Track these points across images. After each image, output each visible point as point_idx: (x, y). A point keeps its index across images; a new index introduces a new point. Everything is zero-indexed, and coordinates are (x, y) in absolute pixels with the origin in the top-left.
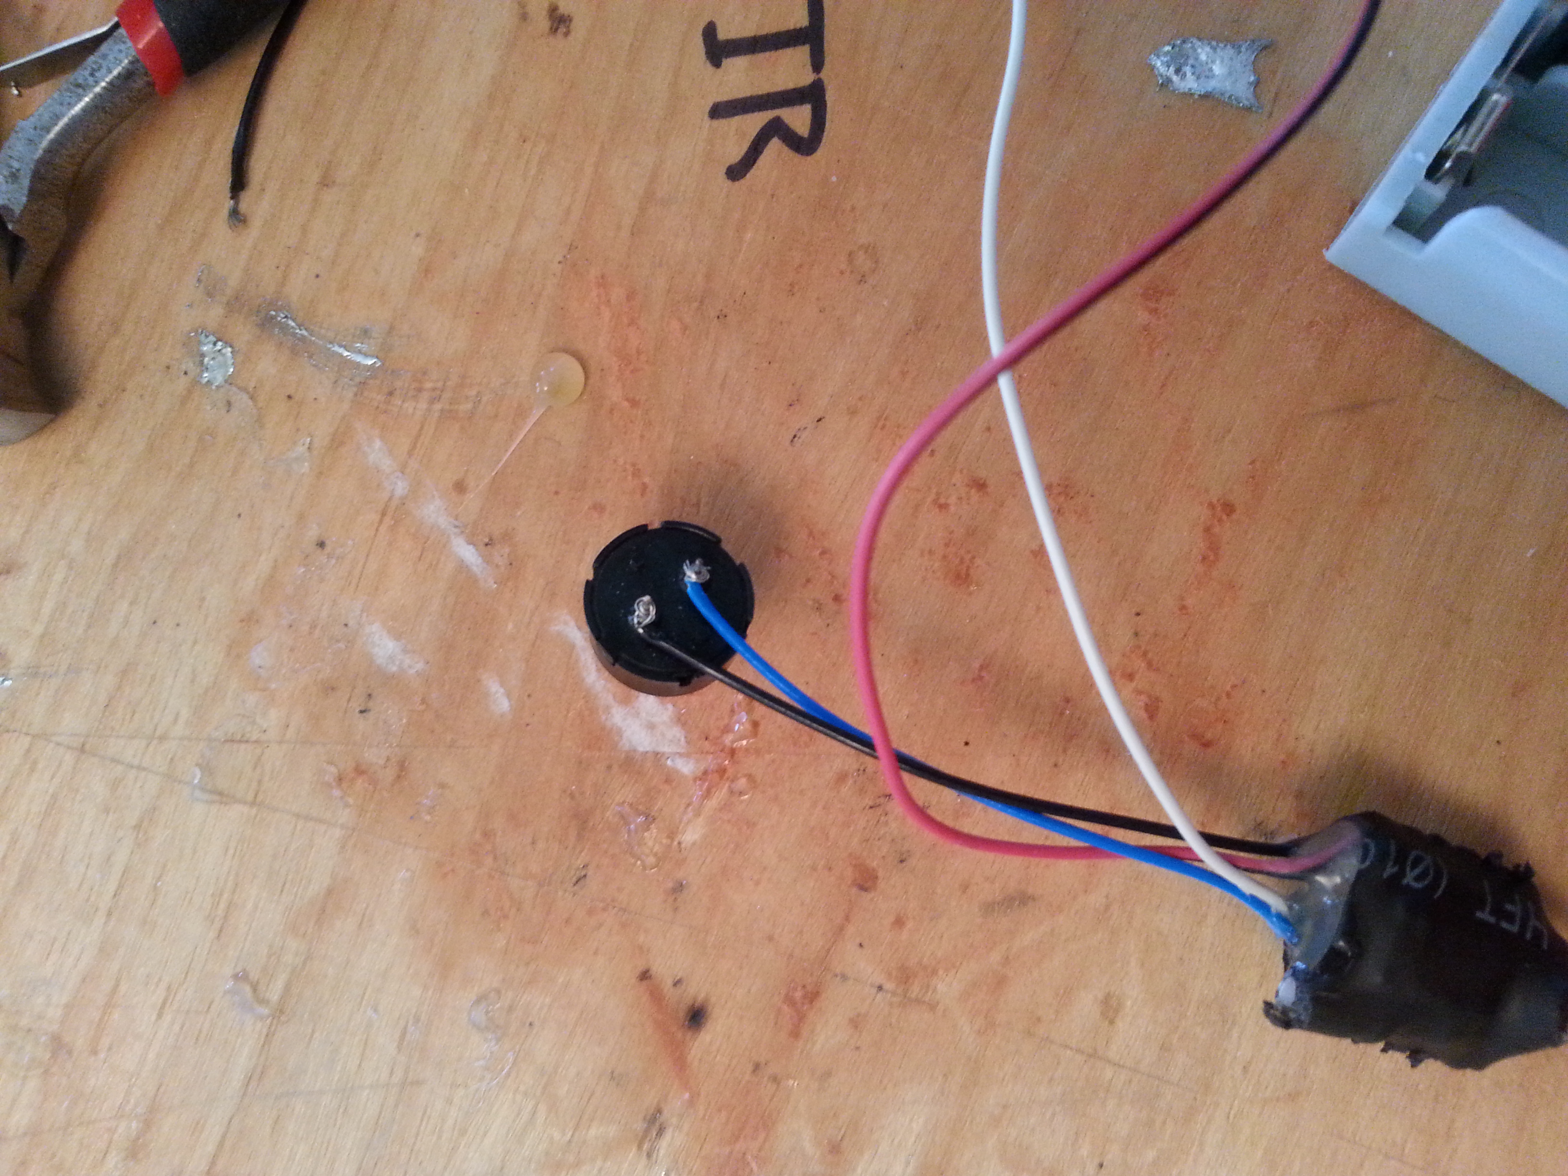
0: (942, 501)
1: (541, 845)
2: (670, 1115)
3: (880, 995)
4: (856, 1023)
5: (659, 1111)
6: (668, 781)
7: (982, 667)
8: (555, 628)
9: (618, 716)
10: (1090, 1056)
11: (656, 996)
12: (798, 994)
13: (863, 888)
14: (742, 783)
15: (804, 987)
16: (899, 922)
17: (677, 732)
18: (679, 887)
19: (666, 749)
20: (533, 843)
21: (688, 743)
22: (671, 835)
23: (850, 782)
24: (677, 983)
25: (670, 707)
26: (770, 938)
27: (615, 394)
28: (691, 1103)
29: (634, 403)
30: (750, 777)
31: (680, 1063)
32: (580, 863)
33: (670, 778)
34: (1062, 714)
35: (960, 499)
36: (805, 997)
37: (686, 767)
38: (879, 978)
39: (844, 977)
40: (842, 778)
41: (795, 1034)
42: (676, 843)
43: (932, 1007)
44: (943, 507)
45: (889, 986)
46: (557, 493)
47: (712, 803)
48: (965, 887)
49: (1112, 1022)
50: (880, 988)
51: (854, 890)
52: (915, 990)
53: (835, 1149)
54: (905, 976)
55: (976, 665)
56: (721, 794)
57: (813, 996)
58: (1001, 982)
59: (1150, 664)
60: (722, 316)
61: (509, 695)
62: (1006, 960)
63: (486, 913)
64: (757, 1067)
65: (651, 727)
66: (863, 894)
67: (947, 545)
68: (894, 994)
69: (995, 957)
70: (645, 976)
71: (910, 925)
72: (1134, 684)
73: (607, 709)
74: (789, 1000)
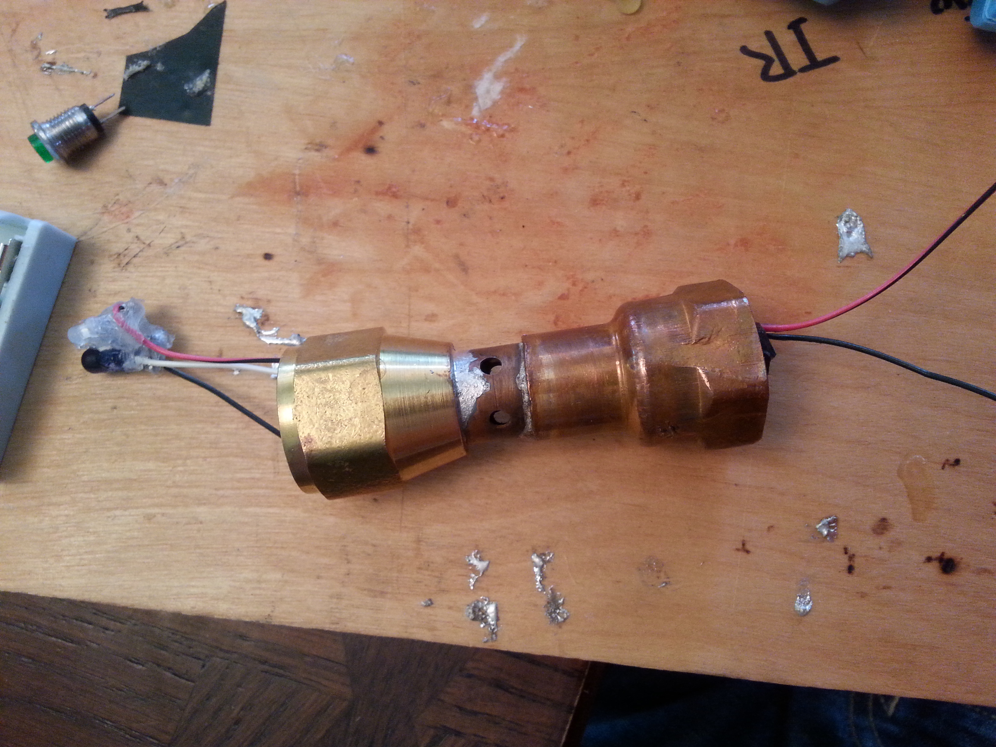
0: (626, 184)
1: (422, 61)
2: (326, 152)
3: (405, 223)
4: (390, 217)
5: (326, 147)
6: (467, 107)
7: (557, 223)
8: (518, 37)
9: (488, 76)
10: (409, 315)
11: (373, 131)
12: (394, 190)
13: (448, 203)
14: (476, 138)
15: (398, 191)
16: (438, 222)
17: (489, 103)
18: (423, 126)
19: (480, 101)
20: (422, 58)
21: (486, 109)
22: (443, 115)
23: (492, 183)
24: (382, 138)
25: (500, 96)
26: (414, 171)
27: (629, 29)
28: (334, 159)
29: (628, 38)
30: (479, 141)
31: (349, 150)
32: (420, 80)
33: (468, 107)
34: (549, 262)
35: (629, 191)
36: (394, 192)
37: (475, 112)
38: (412, 221)
39: (407, 207)
40: (492, 179)
41: (377, 193)
42: (441, 118)
43: (407, 246)
44: (623, 185)
45: (410, 226)
46: (578, 18)
47: (463, 129)
48: (462, 244)
49: (426, 320)
50: (408, 223)
51: (445, 199)
52: (412, 237)
53: (335, 224)
54: (417, 231)
55: (559, 220)
56: (468, 131)
57: (395, 196)
58: (427, 270)
59: (582, 291)
60: (679, 64)
61: (482, 26)
62: (437, 270)
63: (386, 47)
64: (358, 182)
65: (488, 92)
66: (445, 204)
67: (607, 192)
68: (408, 229)
69: (437, 265)
70: (381, 123)
71: (439, 226)
72: (571, 287)
73: (490, 70)
74: (390, 188)
